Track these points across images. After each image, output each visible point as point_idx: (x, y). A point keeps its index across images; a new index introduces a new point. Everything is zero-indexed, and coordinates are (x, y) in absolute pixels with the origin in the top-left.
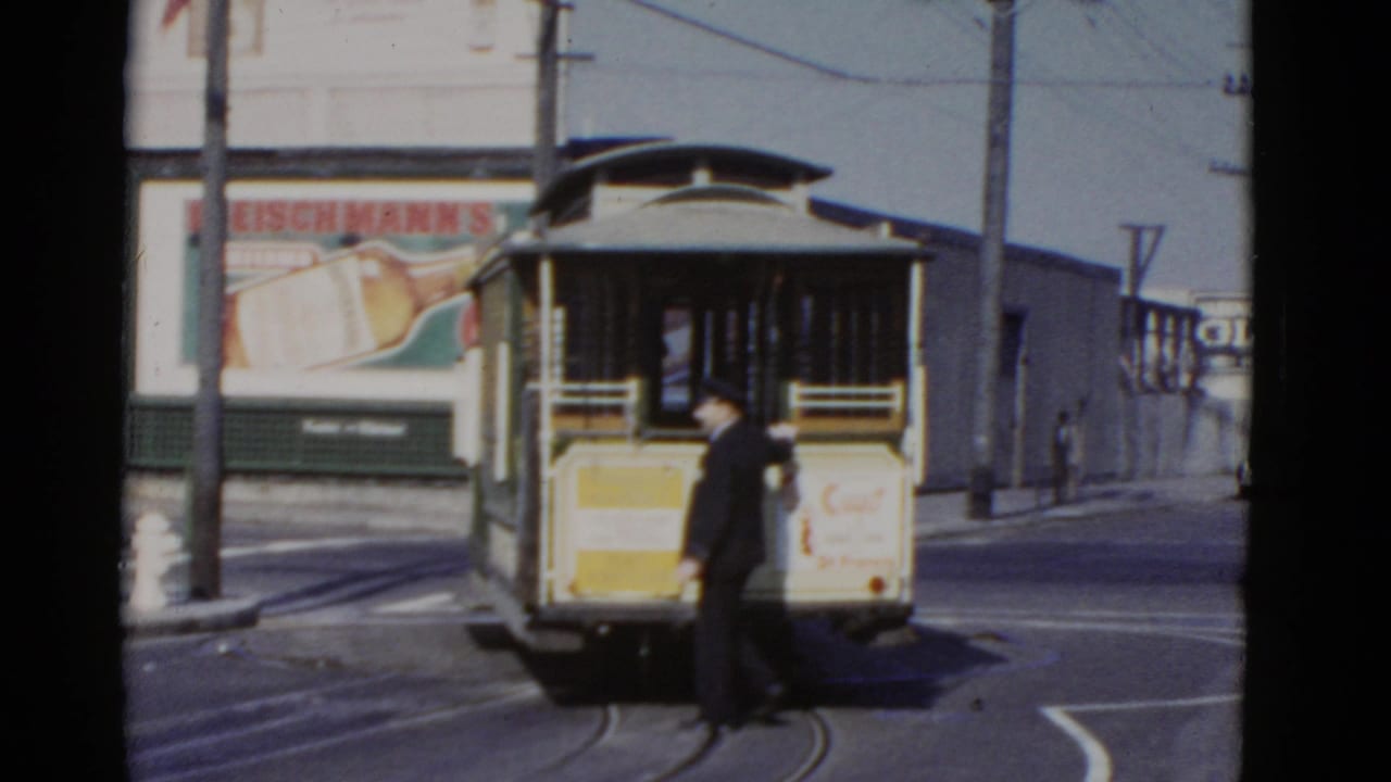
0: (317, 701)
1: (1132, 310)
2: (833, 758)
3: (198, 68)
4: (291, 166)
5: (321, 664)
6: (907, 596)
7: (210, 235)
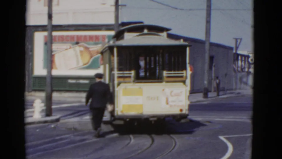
0: (72, 137)
1: (236, 56)
2: (177, 147)
3: (46, 9)
4: (65, 28)
5: (73, 129)
6: (187, 113)
7: (49, 42)
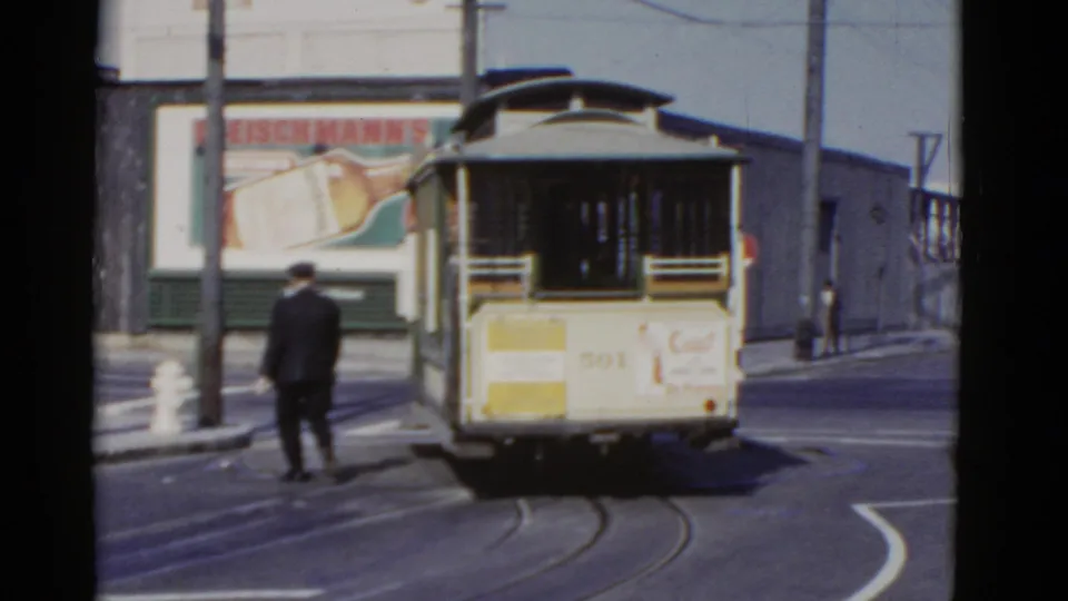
1: (919, 198)
2: (694, 545)
3: (202, 17)
4: (275, 92)
6: (733, 414)
7: (212, 146)
